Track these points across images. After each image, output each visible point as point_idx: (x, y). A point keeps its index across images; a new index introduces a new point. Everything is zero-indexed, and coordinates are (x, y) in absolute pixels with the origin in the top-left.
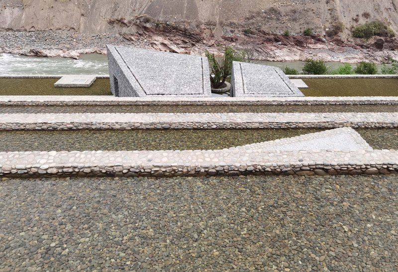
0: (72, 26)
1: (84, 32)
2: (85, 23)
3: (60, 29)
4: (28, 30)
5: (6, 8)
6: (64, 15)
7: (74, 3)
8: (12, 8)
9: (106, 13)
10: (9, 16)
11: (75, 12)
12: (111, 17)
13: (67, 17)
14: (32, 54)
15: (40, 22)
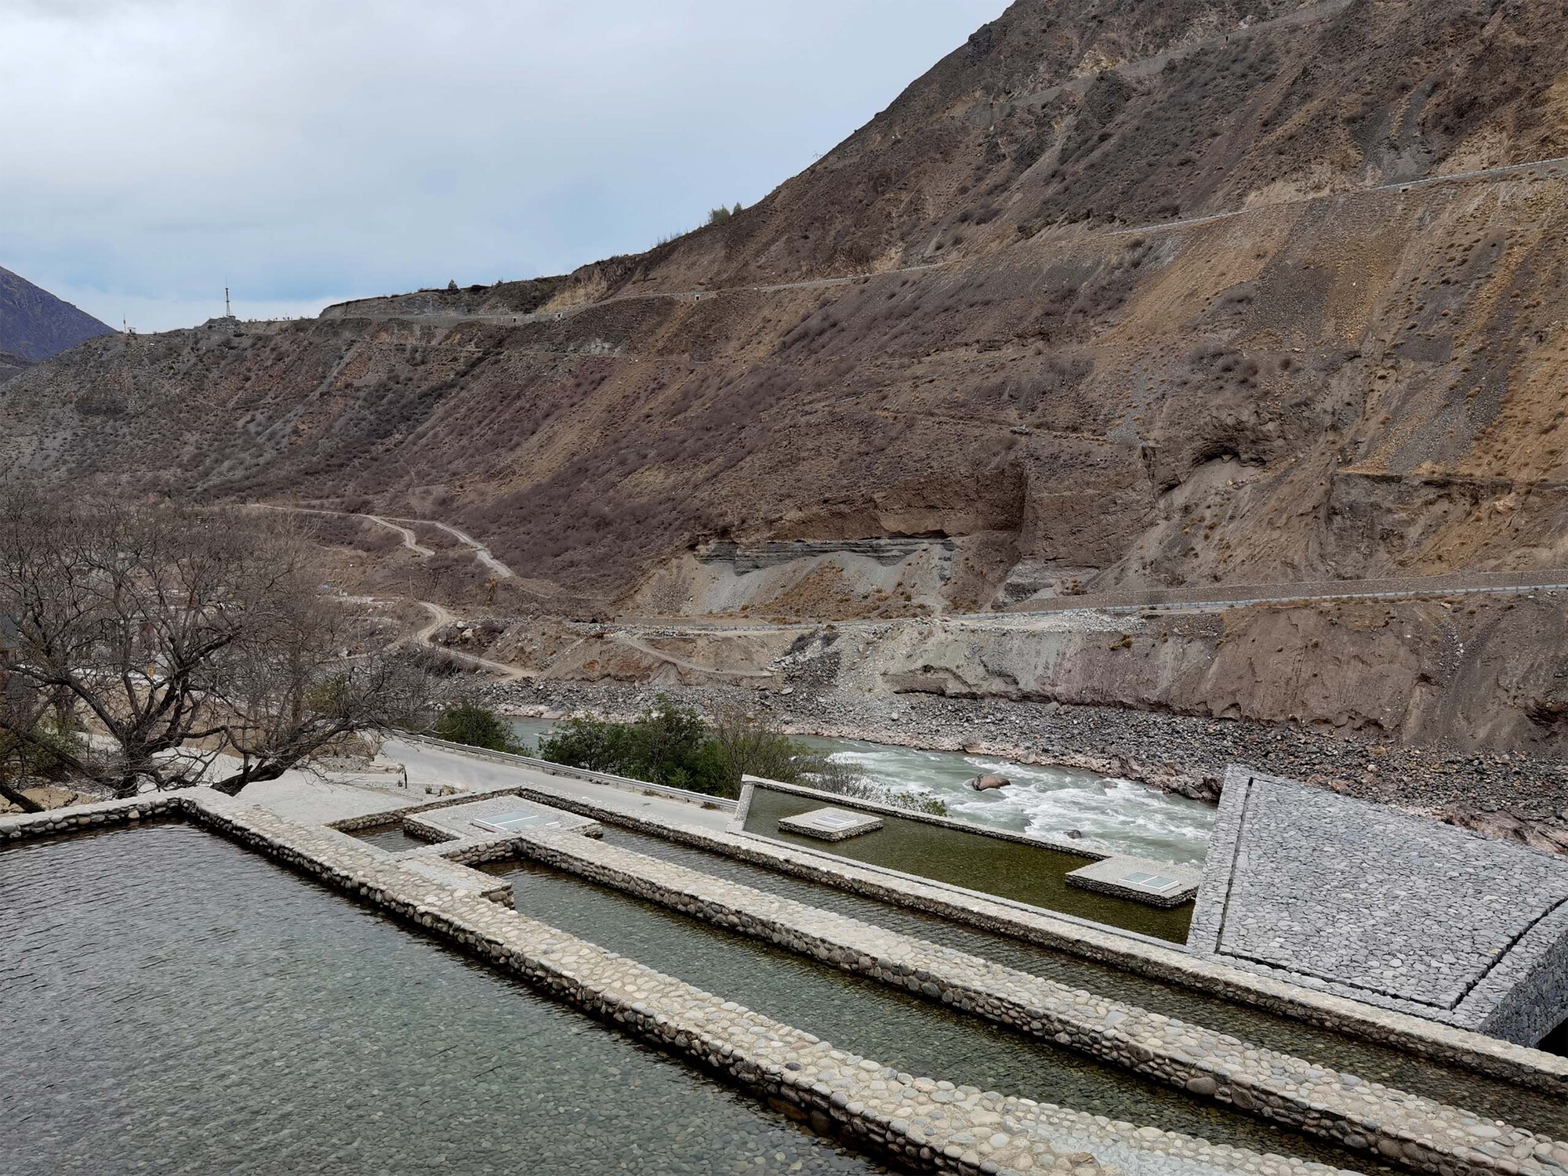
0: (1374, 716)
1: (1418, 741)
2: (1429, 709)
3: (1327, 721)
4: (1216, 714)
5: (1166, 641)
6: (1352, 674)
7: (1400, 636)
8: (1185, 640)
9: (1525, 679)
10: (1171, 663)
11: (1397, 666)
12: (1547, 694)
13: (1363, 682)
14: (1205, 794)
15: (1260, 692)
